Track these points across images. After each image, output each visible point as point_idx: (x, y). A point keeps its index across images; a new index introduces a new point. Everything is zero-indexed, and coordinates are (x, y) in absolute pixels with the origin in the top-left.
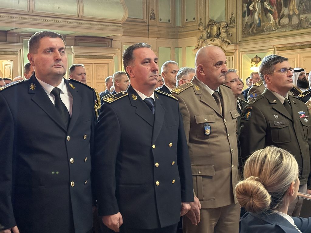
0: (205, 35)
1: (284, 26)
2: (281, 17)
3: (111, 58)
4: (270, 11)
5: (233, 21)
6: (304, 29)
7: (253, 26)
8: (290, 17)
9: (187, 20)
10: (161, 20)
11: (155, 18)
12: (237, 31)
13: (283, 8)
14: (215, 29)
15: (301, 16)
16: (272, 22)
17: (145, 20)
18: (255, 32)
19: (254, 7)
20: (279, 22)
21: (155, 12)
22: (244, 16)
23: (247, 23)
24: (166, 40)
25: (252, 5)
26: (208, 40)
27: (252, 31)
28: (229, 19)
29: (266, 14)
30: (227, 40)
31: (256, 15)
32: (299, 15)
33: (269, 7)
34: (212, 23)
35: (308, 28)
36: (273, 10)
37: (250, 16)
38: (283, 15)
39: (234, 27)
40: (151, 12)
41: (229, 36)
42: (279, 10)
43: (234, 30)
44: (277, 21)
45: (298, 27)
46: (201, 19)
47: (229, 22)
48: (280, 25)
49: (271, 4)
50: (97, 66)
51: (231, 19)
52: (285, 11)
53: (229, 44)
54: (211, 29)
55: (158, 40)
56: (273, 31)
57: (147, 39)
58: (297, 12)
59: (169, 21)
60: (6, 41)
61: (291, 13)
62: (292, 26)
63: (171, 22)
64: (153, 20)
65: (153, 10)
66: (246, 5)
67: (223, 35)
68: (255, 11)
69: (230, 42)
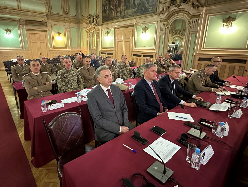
0: (88, 22)
1: (118, 17)
2: (117, 13)
3: (46, 31)
4: (113, 10)
5: (99, 15)
6: (126, 17)
7: (106, 17)
8: (121, 12)
9: (83, 15)
10: (71, 15)
11: (68, 14)
12: (100, 20)
13: (118, 8)
14: (92, 19)
15: (125, 11)
16: (113, 15)
17: (63, 15)
18: (107, 20)
19: (107, 8)
20: (116, 15)
21: (68, 11)
22: (103, 13)
23: (104, 16)
24: (74, 24)
25: (106, 7)
26: (89, 24)
27: (106, 20)
28: (97, 14)
29: (111, 11)
30: (96, 24)
31: (107, 12)
32: (124, 11)
33: (112, 8)
34: (91, 16)
35: (128, 17)
36: (114, 9)
37: (105, 12)
38: (118, 11)
39: (99, 18)
40: (66, 11)
41: (97, 22)
42: (116, 9)
43: (99, 19)
44: (115, 14)
45: (124, 17)
46: (87, 15)
47: (97, 16)
48: (117, 16)
49: (113, 6)
50: (39, 35)
51: (98, 14)
52: (119, 9)
53: (97, 26)
54: (90, 19)
55: (70, 24)
56: (114, 19)
57: (64, 23)
58: (124, 10)
59: (75, 16)
61: (121, 10)
62: (121, 17)
63: (76, 16)
64: (67, 15)
65: (67, 10)
66: (103, 7)
67: (95, 22)
68: (107, 10)
69: (97, 25)
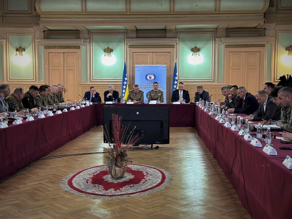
3: (263, 46)
50: (248, 54)
60: (165, 37)
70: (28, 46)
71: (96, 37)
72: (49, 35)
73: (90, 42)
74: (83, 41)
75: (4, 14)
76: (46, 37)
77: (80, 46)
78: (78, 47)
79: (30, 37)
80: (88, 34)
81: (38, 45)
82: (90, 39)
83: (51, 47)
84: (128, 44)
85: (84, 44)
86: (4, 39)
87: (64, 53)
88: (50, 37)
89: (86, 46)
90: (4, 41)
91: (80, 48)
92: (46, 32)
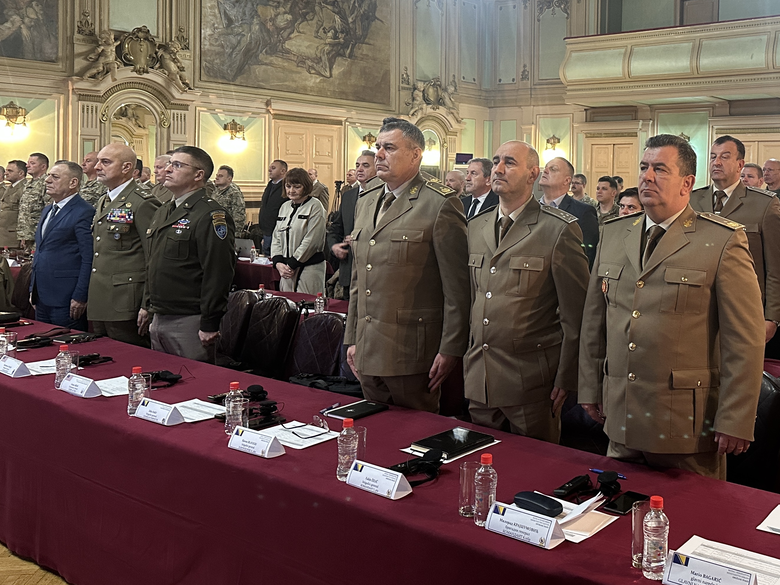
70: (565, 135)
71: (663, 115)
72: (594, 116)
73: (653, 125)
74: (642, 125)
75: (534, 85)
76: (588, 119)
77: (636, 133)
78: (635, 135)
79: (567, 120)
80: (651, 111)
81: (577, 133)
82: (654, 121)
83: (595, 135)
84: (715, 127)
85: (643, 130)
86: (533, 124)
87: (614, 145)
88: (596, 119)
89: (646, 131)
90: (533, 127)
91: (637, 136)
92: (589, 112)
